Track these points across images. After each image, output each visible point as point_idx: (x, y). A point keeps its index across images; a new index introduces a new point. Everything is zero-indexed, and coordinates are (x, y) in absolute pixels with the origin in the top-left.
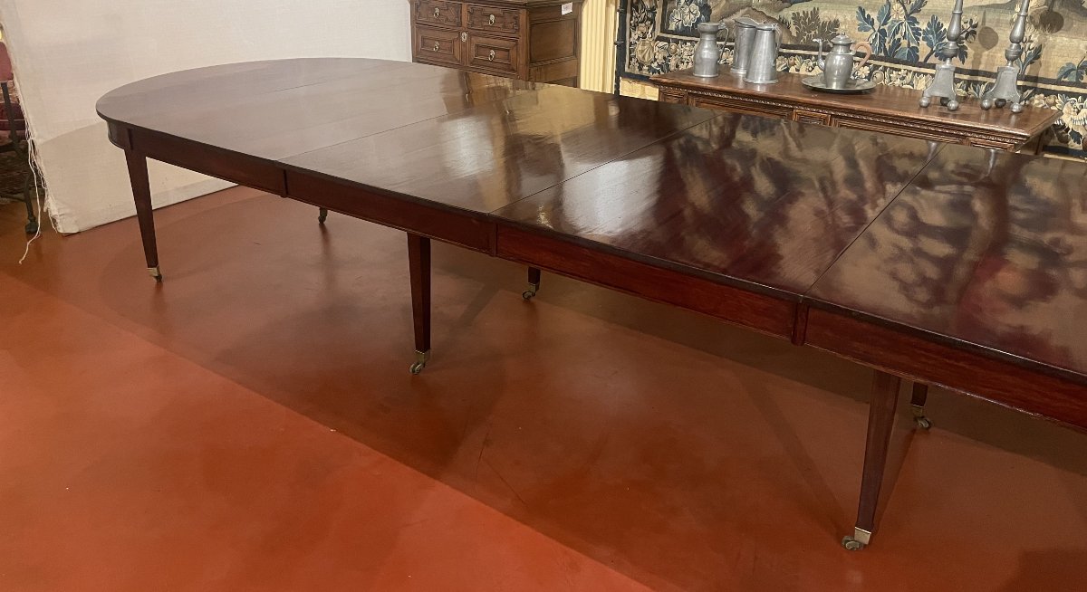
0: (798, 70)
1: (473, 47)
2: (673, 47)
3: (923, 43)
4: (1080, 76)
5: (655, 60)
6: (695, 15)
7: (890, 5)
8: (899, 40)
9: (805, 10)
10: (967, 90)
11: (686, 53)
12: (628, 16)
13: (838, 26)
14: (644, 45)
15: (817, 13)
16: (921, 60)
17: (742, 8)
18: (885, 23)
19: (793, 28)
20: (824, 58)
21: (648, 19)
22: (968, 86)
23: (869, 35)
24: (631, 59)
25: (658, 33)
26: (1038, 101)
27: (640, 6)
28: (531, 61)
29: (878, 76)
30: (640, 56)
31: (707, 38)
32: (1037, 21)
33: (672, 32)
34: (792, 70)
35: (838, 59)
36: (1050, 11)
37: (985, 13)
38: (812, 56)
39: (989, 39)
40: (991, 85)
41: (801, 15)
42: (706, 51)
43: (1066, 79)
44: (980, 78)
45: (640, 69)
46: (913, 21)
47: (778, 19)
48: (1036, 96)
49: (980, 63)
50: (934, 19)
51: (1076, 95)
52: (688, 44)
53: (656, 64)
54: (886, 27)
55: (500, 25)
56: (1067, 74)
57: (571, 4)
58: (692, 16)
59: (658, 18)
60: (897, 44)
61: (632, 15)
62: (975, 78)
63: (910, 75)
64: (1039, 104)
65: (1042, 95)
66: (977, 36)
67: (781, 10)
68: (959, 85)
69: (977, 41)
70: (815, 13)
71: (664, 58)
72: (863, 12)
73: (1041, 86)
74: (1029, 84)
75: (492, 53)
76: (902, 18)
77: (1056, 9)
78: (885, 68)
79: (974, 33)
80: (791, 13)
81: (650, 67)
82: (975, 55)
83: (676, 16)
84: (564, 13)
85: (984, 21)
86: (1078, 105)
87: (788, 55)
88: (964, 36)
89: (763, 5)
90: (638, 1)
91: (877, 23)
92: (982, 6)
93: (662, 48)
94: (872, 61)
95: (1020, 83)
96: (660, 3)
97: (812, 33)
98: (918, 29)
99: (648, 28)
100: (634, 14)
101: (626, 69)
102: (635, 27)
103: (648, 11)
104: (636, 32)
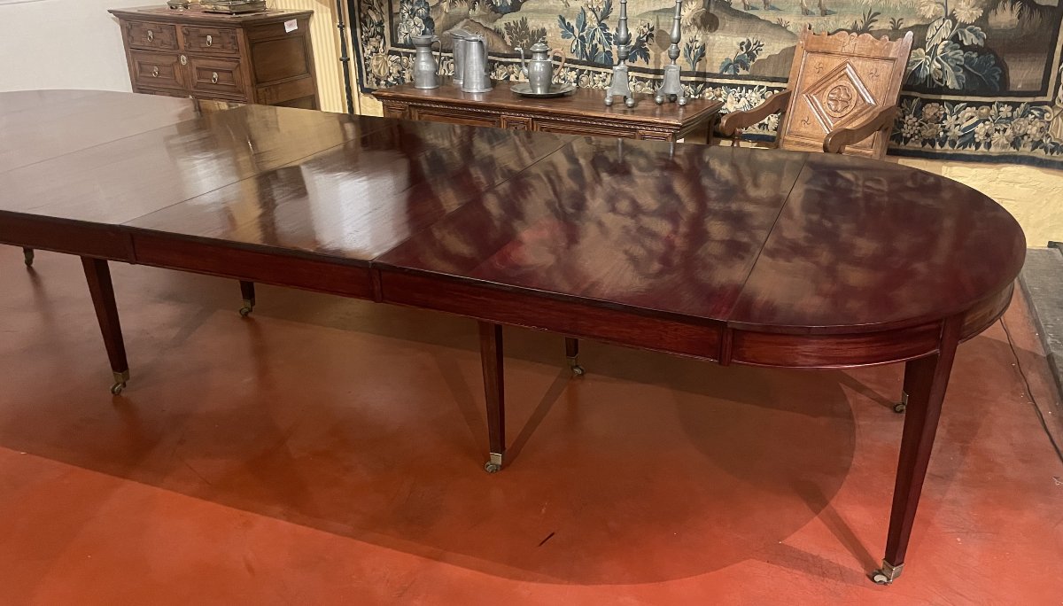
0: (517, 78)
1: (194, 71)
2: (405, 61)
4: (736, 70)
5: (391, 74)
6: (420, 27)
7: (584, 13)
8: (596, 45)
9: (515, 19)
10: (653, 89)
12: (358, 31)
13: (545, 34)
14: (377, 59)
15: (526, 23)
17: (462, 20)
18: (583, 31)
19: (507, 38)
20: (526, 64)
21: (378, 33)
22: (654, 84)
23: (571, 42)
24: (367, 75)
25: (389, 47)
26: (709, 94)
27: (368, 21)
28: (257, 81)
30: (376, 71)
31: (423, 50)
32: (698, 21)
33: (402, 46)
34: (512, 78)
35: (538, 65)
36: (707, 13)
37: (658, 19)
39: (664, 41)
41: (512, 24)
42: (423, 64)
43: (727, 73)
44: (661, 77)
45: (378, 84)
46: (604, 27)
47: (493, 29)
48: (707, 90)
49: (660, 63)
51: (734, 86)
53: (391, 78)
54: (584, 34)
55: (218, 46)
56: (726, 68)
57: (295, 20)
58: (417, 29)
59: (387, 32)
60: (595, 48)
61: (362, 31)
62: (658, 77)
63: (609, 77)
64: (710, 96)
65: (711, 88)
66: (654, 38)
67: (495, 21)
68: (647, 84)
69: (655, 43)
70: (524, 22)
71: (399, 72)
72: (563, 20)
73: (709, 80)
74: (700, 79)
75: (215, 75)
76: (595, 24)
77: (711, 11)
78: (589, 71)
79: (651, 35)
80: (503, 23)
81: (387, 81)
82: (655, 55)
83: (403, 30)
84: (288, 30)
85: (658, 25)
86: (737, 95)
87: (507, 64)
88: (645, 38)
89: (479, 17)
90: (365, 16)
91: (576, 30)
92: (655, 11)
93: (395, 61)
94: (577, 66)
95: (693, 79)
96: (386, 17)
97: (525, 42)
98: (609, 34)
99: (379, 42)
100: (363, 29)
101: (365, 85)
102: (366, 42)
103: (376, 25)
104: (368, 47)
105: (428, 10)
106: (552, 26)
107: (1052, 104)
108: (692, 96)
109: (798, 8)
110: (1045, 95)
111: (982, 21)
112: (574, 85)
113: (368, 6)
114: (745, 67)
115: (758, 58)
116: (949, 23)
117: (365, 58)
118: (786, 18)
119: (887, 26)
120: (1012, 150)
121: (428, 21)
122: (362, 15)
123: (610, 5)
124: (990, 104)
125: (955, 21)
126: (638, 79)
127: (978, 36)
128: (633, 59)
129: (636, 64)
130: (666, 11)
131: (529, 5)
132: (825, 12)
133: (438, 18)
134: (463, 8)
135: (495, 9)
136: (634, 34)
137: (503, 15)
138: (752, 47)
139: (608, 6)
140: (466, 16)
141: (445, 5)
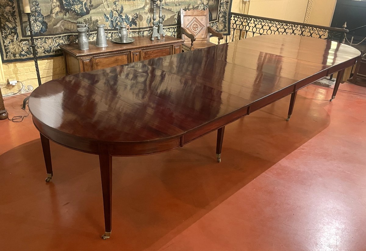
5: (23, 50)
6: (40, 26)
7: (112, 12)
8: (117, 23)
9: (88, 17)
10: (139, 34)
11: (39, 44)
13: (98, 22)
14: (13, 45)
17: (61, 20)
18: (112, 18)
21: (12, 32)
22: (139, 33)
23: (109, 23)
24: (7, 53)
25: (21, 38)
27: (6, 27)
29: (114, 35)
32: (149, 11)
36: (151, 8)
37: (139, 11)
38: (92, 34)
39: (141, 18)
40: (144, 31)
41: (87, 19)
46: (121, 16)
47: (76, 22)
49: (140, 26)
50: (126, 15)
52: (39, 40)
53: (24, 52)
54: (112, 19)
58: (38, 27)
60: (117, 24)
62: (140, 30)
67: (78, 19)
68: (136, 33)
69: (138, 19)
70: (91, 18)
71: (28, 48)
72: (106, 15)
74: (150, 29)
76: (117, 16)
78: (115, 32)
79: (137, 17)
80: (83, 19)
81: (20, 55)
82: (139, 23)
85: (139, 13)
88: (135, 18)
89: (69, 18)
90: (4, 25)
91: (110, 19)
92: (138, 9)
93: (25, 44)
94: (111, 31)
95: (149, 29)
96: (18, 24)
97: (91, 25)
98: (123, 18)
99: (14, 37)
100: (3, 32)
101: (5, 59)
102: (6, 37)
103: (11, 29)
104: (7, 40)
105: (43, 18)
107: (218, 21)
108: (148, 35)
109: (174, 4)
111: (208, 4)
112: (111, 38)
113: (5, 20)
115: (165, 20)
116: (202, 5)
117: (5, 46)
118: (170, 8)
119: (192, 7)
121: (44, 23)
123: (123, 8)
125: (204, 4)
126: (133, 32)
127: (207, 7)
129: (132, 27)
130: (141, 8)
131: (92, 11)
132: (179, 5)
133: (50, 21)
134: (61, 15)
135: (78, 14)
136: (130, 17)
137: (82, 16)
138: (163, 17)
139: (122, 9)
140: (63, 19)
141: (54, 15)
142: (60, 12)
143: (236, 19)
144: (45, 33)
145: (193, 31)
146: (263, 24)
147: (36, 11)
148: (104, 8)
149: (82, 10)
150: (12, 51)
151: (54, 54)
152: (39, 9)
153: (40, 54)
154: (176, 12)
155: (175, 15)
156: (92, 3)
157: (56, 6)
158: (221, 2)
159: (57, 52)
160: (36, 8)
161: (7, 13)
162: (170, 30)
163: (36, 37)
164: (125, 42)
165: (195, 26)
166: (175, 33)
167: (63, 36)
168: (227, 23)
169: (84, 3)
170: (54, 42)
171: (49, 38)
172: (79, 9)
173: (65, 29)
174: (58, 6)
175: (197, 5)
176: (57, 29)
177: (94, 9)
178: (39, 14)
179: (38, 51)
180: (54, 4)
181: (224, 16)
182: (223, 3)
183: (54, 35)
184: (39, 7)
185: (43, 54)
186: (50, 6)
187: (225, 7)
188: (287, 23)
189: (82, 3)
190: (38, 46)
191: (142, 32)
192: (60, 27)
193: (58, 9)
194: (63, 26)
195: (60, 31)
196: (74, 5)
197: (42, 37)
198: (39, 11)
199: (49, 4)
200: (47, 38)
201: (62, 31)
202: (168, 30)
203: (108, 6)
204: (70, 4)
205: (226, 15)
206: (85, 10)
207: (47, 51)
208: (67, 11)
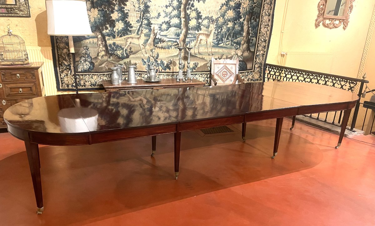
3: (160, 67)
4: (193, 70)
6: (88, 65)
7: (149, 58)
11: (87, 78)
12: (58, 68)
13: (136, 64)
14: (67, 78)
15: (131, 62)
16: (160, 71)
17: (105, 62)
18: (149, 63)
21: (67, 68)
22: (172, 76)
23: (146, 66)
24: (62, 84)
25: (73, 73)
27: (63, 64)
32: (183, 58)
33: (80, 72)
35: (153, 73)
36: (185, 56)
39: (175, 64)
40: (177, 75)
41: (127, 62)
44: (174, 74)
45: (68, 86)
46: (157, 61)
49: (174, 70)
50: (161, 60)
52: (87, 75)
54: (149, 64)
55: (24, 78)
59: (72, 68)
67: (119, 61)
68: (170, 76)
69: (172, 65)
70: (130, 61)
71: (78, 81)
72: (143, 60)
76: (154, 61)
79: (171, 63)
80: (123, 62)
81: (72, 86)
82: (173, 68)
83: (80, 66)
85: (173, 60)
88: (169, 64)
89: (113, 60)
90: (62, 63)
91: (147, 63)
92: (172, 56)
96: (72, 63)
98: (158, 63)
99: (68, 72)
100: (61, 67)
101: (61, 88)
102: (62, 72)
103: (67, 66)
104: (63, 74)
105: (92, 59)
106: (139, 62)
107: (254, 71)
109: (207, 54)
110: (252, 70)
111: (242, 55)
113: (63, 59)
114: (195, 69)
115: (198, 67)
116: (237, 56)
117: (61, 78)
118: (204, 56)
119: (225, 57)
120: (248, 82)
121: (92, 63)
122: (60, 63)
124: (244, 73)
125: (238, 55)
126: (167, 75)
127: (242, 58)
128: (165, 70)
129: (166, 71)
130: (175, 56)
131: (131, 56)
132: (212, 55)
133: (97, 62)
134: (106, 58)
135: (119, 58)
136: (165, 63)
137: (123, 60)
138: (196, 64)
139: (158, 55)
140: (107, 61)
141: (100, 58)
142: (106, 55)
143: (270, 69)
144: (92, 71)
145: (222, 77)
146: (292, 74)
147: (86, 54)
148: (142, 54)
149: (123, 55)
150: (67, 82)
151: (99, 87)
152: (89, 52)
153: (87, 87)
154: (209, 60)
155: (208, 63)
156: (132, 50)
157: (102, 51)
158: (256, 54)
159: (101, 86)
160: (86, 52)
161: (64, 54)
162: (203, 76)
163: (85, 74)
164: (153, 81)
165: (224, 73)
166: (208, 79)
167: (107, 74)
168: (262, 73)
169: (124, 49)
170: (99, 78)
171: (95, 75)
172: (121, 54)
173: (109, 69)
174: (104, 51)
175: (231, 56)
176: (102, 68)
177: (133, 54)
178: (89, 56)
179: (86, 84)
180: (101, 49)
181: (260, 67)
182: (259, 55)
183: (99, 73)
184: (89, 51)
185: (90, 87)
186: (97, 51)
187: (261, 59)
188: (313, 73)
189: (123, 49)
190: (87, 80)
191: (175, 76)
192: (105, 67)
193: (103, 53)
194: (107, 66)
195: (104, 70)
196: (117, 50)
197: (90, 73)
198: (88, 54)
199: (97, 49)
200: (94, 75)
201: (106, 70)
202: (201, 75)
203: (146, 53)
204: (114, 50)
205: (262, 66)
206: (125, 55)
207: (93, 85)
208: (111, 55)
